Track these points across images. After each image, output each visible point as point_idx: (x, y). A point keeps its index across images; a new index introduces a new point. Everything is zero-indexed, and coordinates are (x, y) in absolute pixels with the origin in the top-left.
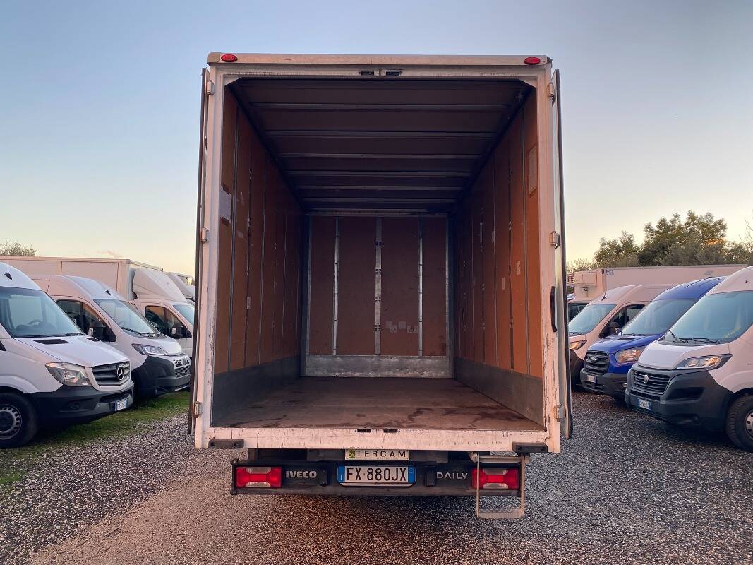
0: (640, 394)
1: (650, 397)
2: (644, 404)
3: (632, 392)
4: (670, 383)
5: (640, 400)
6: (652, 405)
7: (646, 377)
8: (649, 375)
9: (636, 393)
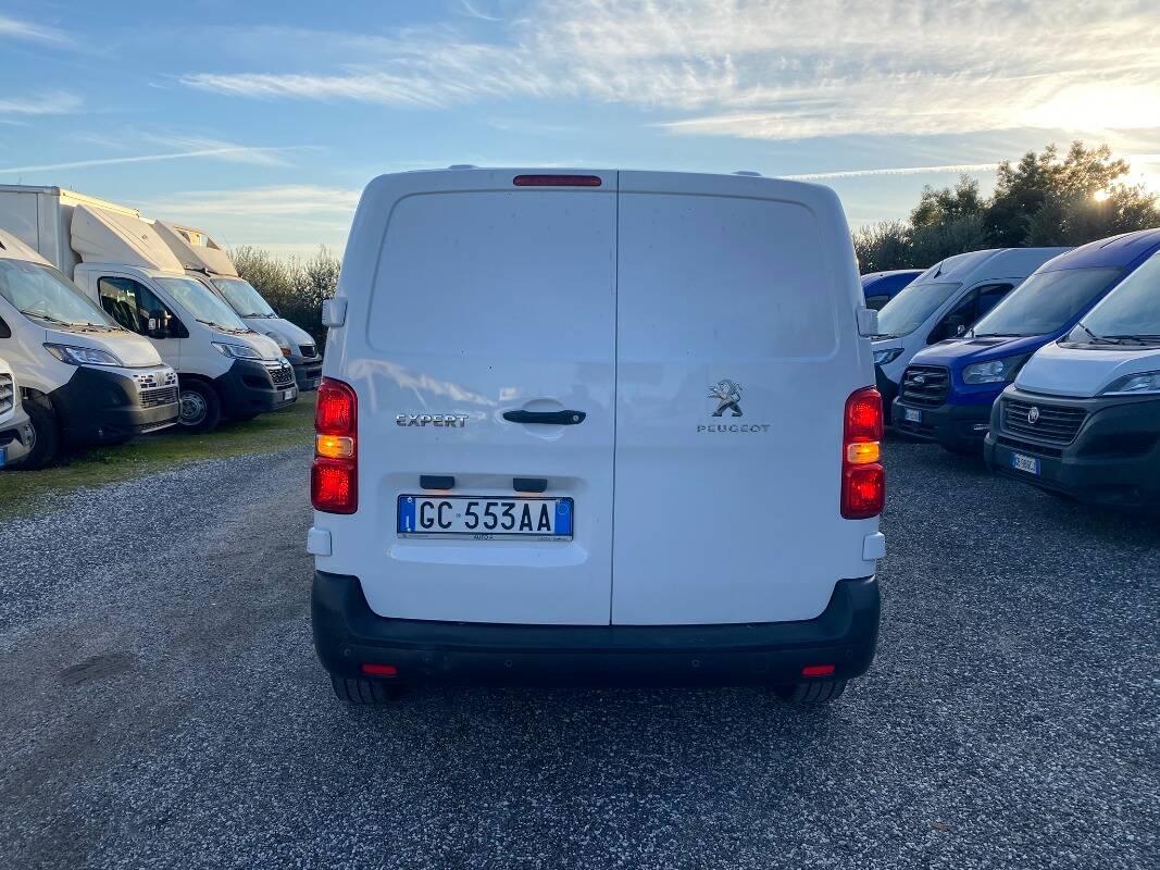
0: (1017, 444)
1: (1038, 449)
2: (1026, 463)
3: (1001, 440)
4: (1088, 424)
5: (1017, 456)
6: (1042, 465)
7: (1034, 413)
8: (1041, 407)
9: (1008, 442)
